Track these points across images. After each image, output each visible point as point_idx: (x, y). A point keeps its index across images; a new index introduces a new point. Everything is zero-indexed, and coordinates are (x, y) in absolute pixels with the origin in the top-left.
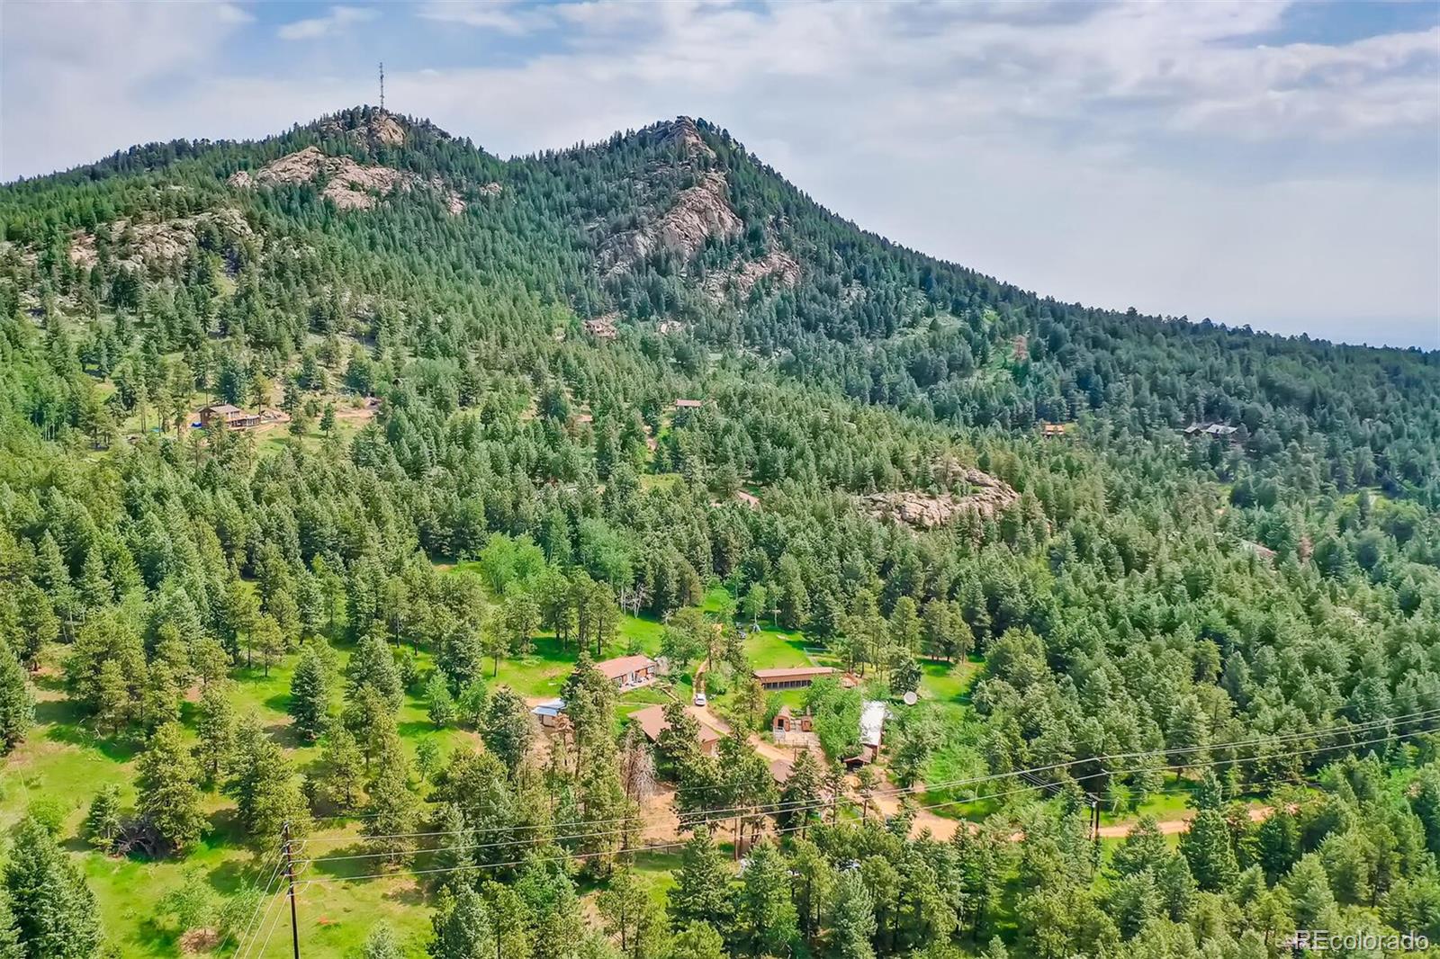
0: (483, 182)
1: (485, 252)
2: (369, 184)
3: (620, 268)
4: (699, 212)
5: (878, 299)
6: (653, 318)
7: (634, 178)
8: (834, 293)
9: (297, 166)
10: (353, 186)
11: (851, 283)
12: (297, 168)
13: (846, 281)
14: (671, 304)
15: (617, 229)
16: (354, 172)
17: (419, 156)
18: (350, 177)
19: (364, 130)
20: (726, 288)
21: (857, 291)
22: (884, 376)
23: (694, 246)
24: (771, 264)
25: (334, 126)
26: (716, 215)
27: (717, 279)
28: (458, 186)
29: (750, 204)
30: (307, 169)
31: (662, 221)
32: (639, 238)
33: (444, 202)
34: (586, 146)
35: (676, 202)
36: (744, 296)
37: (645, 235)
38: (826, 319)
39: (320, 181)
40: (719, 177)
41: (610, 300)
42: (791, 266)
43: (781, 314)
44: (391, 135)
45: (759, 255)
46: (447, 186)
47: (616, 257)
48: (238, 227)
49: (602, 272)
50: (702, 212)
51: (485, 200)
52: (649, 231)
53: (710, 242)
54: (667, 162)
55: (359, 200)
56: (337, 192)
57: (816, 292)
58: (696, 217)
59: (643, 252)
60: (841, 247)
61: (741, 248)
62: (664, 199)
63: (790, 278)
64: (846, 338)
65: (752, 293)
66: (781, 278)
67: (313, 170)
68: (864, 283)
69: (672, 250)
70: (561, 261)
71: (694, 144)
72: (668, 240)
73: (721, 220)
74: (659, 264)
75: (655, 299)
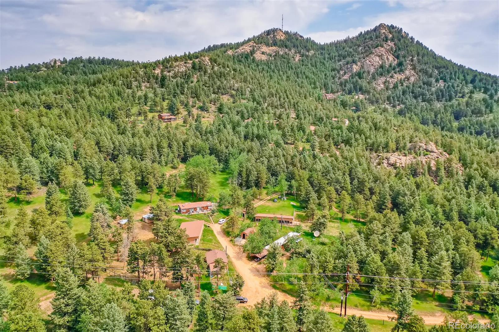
0: (308, 51)
1: (301, 73)
2: (268, 52)
3: (346, 77)
4: (379, 56)
5: (448, 87)
6: (353, 94)
7: (359, 46)
8: (429, 84)
9: (247, 47)
10: (263, 53)
11: (439, 81)
12: (247, 49)
13: (437, 81)
14: (361, 89)
15: (347, 63)
16: (264, 49)
17: (288, 43)
18: (262, 50)
19: (272, 36)
20: (384, 83)
21: (441, 84)
22: (439, 115)
23: (375, 68)
24: (406, 74)
25: (263, 35)
26: (385, 57)
27: (381, 80)
28: (299, 52)
29: (402, 53)
30: (249, 48)
31: (364, 60)
32: (354, 66)
33: (293, 57)
34: (350, 38)
35: (372, 53)
36: (391, 86)
37: (357, 65)
38: (423, 94)
39: (253, 52)
40: (391, 44)
41: (339, 88)
42: (414, 75)
43: (404, 93)
44: (281, 37)
45: (401, 71)
46: (296, 53)
47: (345, 73)
48: (206, 63)
49: (339, 78)
50: (380, 56)
51: (307, 56)
52: (359, 64)
53: (382, 67)
54: (372, 40)
55: (264, 58)
56: (258, 56)
57: (422, 84)
58: (378, 58)
59: (355, 70)
60: (438, 68)
61: (394, 69)
62: (368, 52)
63: (412, 79)
64: (429, 101)
65: (394, 84)
66: (408, 79)
67: (251, 49)
68: (445, 81)
69: (366, 70)
70: (325, 75)
71: (384, 33)
72: (365, 67)
73: (388, 59)
74: (359, 75)
75: (355, 87)
